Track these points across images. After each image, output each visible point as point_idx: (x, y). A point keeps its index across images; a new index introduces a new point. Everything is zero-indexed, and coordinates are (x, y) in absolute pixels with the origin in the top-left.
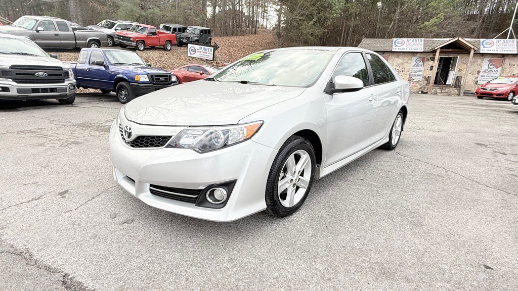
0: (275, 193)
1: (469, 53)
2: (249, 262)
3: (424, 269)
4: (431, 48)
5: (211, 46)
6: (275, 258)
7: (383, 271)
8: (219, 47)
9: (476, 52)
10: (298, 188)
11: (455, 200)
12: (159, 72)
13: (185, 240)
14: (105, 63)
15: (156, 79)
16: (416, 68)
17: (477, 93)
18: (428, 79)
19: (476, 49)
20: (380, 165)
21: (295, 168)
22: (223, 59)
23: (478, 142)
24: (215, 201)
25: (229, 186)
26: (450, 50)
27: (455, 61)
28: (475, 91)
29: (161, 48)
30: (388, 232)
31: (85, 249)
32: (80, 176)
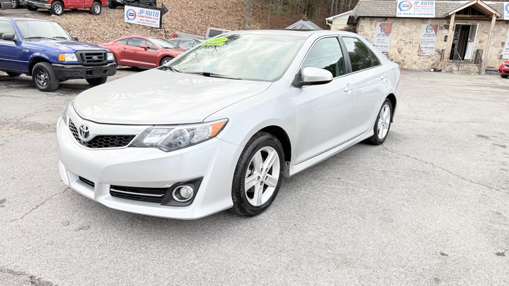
0: (241, 190)
1: (490, 20)
2: (216, 258)
3: (383, 258)
4: (444, 13)
5: (156, 9)
6: (242, 254)
7: (344, 261)
8: (168, 10)
9: (498, 19)
10: (266, 187)
11: (433, 196)
12: (90, 48)
13: (149, 243)
14: (16, 37)
15: (87, 58)
16: (427, 38)
17: (500, 71)
18: (441, 53)
19: (498, 15)
20: (362, 162)
21: (262, 166)
22: (174, 26)
23: (480, 134)
24: (181, 199)
25: (195, 183)
26: (468, 16)
27: (474, 29)
28: (497, 68)
29: (87, 12)
30: (357, 228)
31: (44, 254)
32: (14, 184)
